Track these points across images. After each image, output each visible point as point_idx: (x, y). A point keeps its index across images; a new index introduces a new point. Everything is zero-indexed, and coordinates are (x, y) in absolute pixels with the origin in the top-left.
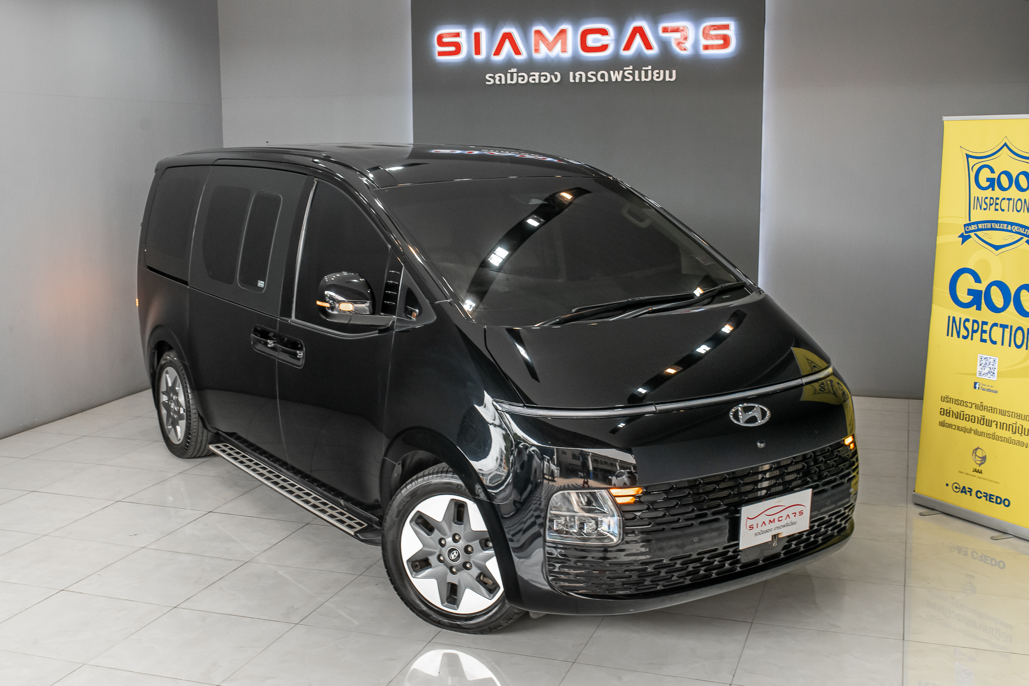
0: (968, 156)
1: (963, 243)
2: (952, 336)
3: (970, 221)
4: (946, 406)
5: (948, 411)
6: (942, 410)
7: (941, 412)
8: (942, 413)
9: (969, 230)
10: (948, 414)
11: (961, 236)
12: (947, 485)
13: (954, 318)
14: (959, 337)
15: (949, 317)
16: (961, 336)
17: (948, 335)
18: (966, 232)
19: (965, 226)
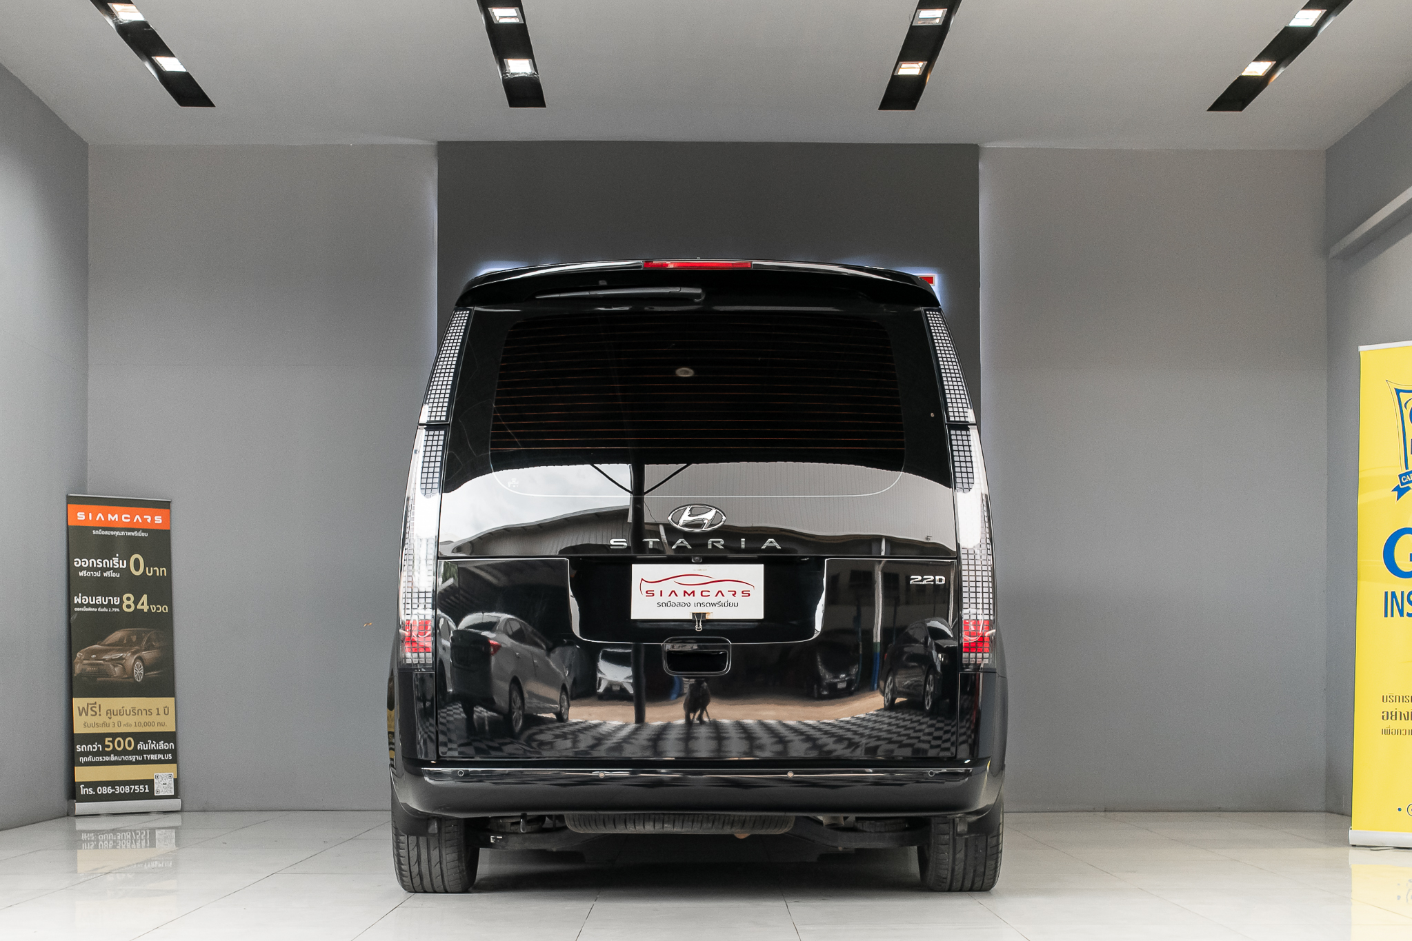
0: (1398, 391)
1: (1398, 498)
2: (1392, 616)
3: (1407, 468)
4: (1390, 707)
5: (1394, 714)
6: (1385, 713)
7: (1383, 716)
8: (1385, 718)
9: (1406, 480)
10: (1394, 718)
11: (1397, 489)
12: (1400, 809)
13: (1393, 594)
14: (1401, 614)
15: (1386, 593)
16: (1405, 614)
17: (1386, 616)
18: (1402, 484)
19: (1400, 476)
